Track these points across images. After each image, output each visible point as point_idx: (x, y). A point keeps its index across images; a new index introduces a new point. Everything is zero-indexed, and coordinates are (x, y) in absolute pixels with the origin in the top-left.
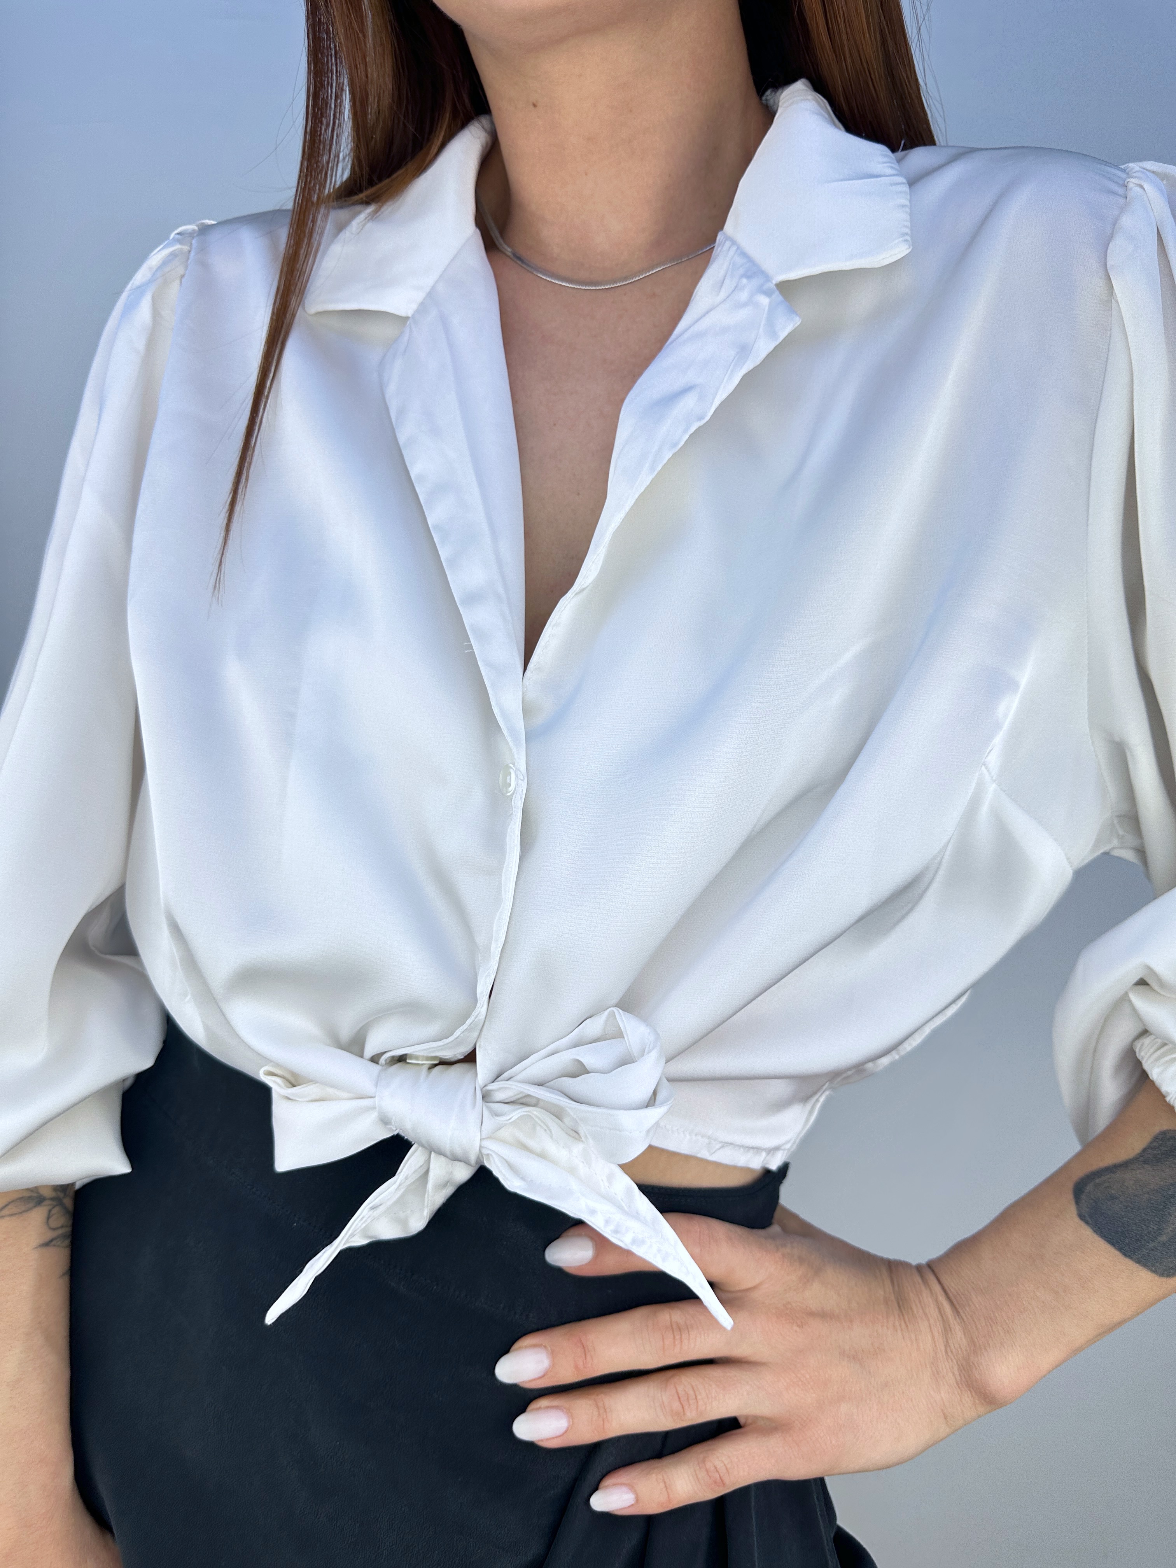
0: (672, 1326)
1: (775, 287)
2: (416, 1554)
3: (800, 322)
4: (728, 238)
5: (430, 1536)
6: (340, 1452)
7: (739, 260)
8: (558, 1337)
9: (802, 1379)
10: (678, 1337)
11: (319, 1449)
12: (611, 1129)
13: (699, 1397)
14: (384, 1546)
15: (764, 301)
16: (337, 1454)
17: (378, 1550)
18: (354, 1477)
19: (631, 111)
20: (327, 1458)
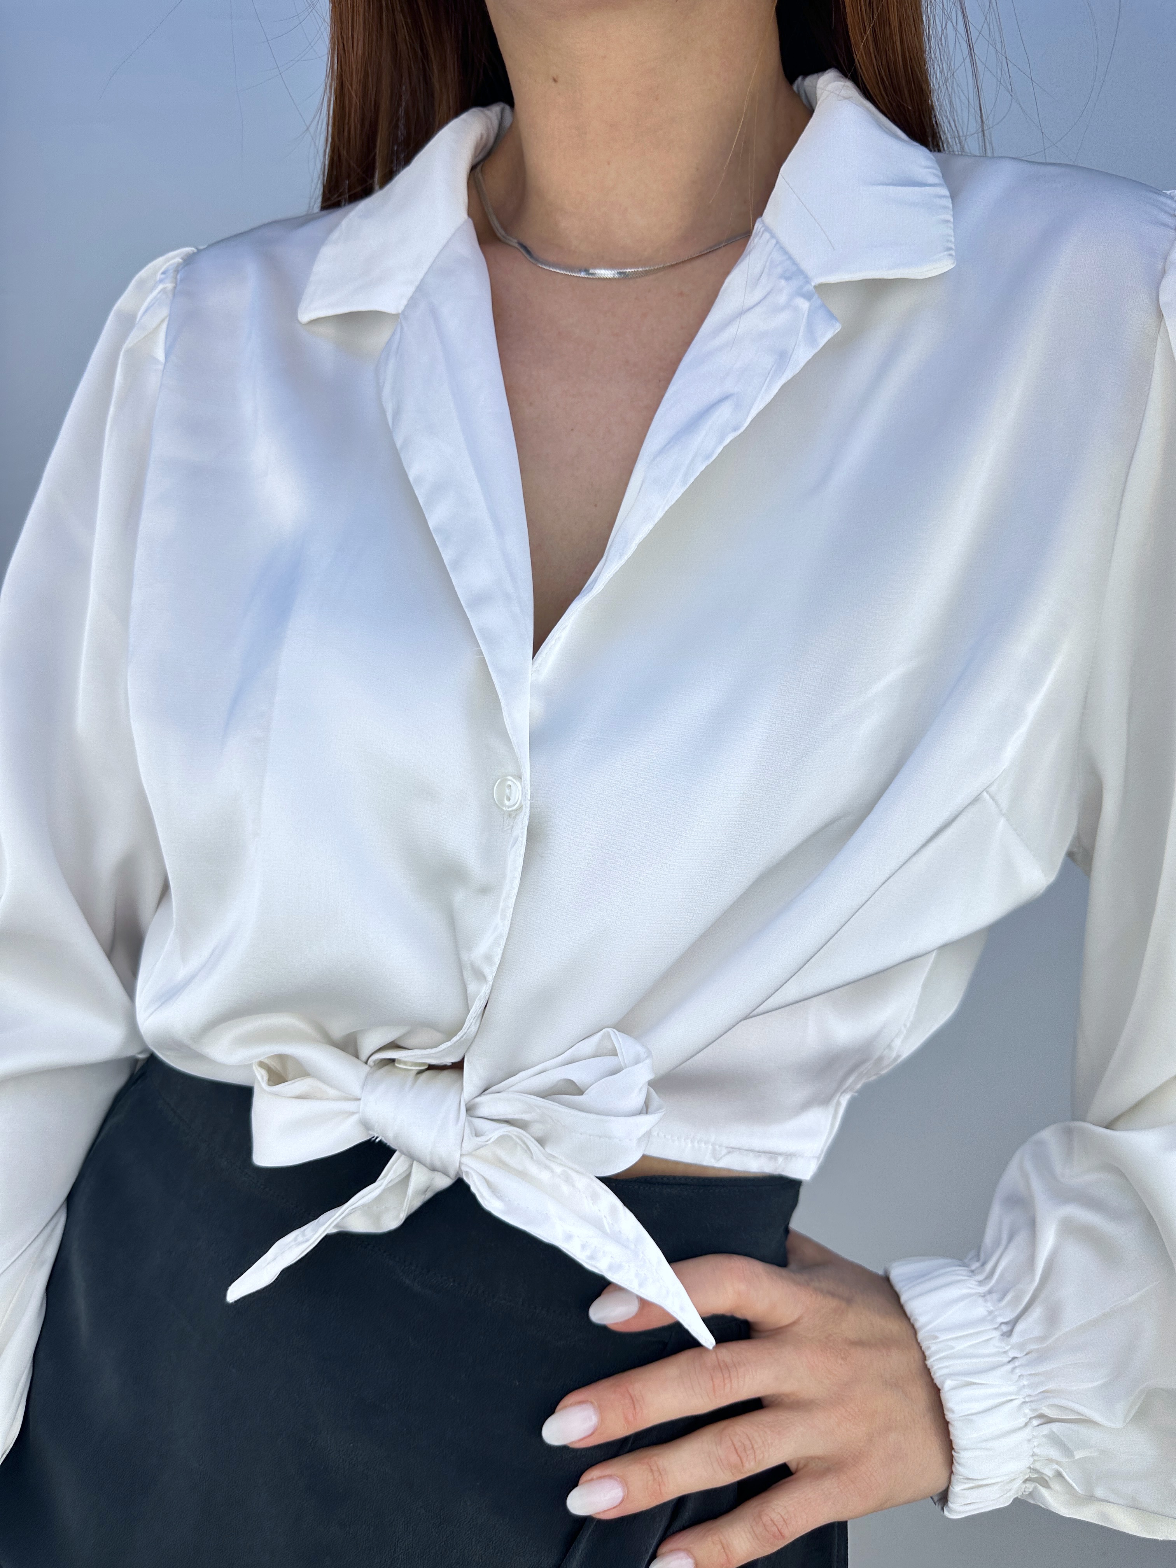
0: (719, 1365)
1: (814, 289)
2: (433, 1556)
3: (841, 327)
4: (767, 229)
5: (448, 1535)
6: (353, 1453)
7: (777, 256)
8: (604, 1390)
9: (852, 1413)
10: (726, 1376)
11: (331, 1452)
12: (600, 1137)
13: (756, 1446)
14: (400, 1551)
15: (804, 305)
16: (349, 1456)
17: (394, 1555)
18: (367, 1479)
19: (657, 99)
20: (339, 1461)
